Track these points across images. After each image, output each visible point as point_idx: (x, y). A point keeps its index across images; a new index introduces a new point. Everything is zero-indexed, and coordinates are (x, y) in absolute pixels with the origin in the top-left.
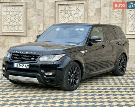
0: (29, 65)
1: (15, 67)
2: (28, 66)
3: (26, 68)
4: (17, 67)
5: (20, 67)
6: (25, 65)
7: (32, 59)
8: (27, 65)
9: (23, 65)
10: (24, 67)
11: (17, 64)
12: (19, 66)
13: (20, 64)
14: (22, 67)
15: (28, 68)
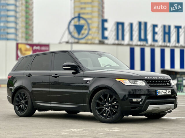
0: (170, 90)
1: (159, 94)
2: (170, 92)
3: (168, 94)
4: (161, 94)
5: (164, 94)
6: (167, 90)
7: (168, 84)
8: (169, 90)
9: (166, 91)
10: (167, 94)
11: (161, 90)
12: (162, 92)
13: (163, 90)
14: (165, 94)
15: (170, 93)
